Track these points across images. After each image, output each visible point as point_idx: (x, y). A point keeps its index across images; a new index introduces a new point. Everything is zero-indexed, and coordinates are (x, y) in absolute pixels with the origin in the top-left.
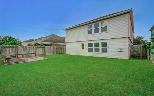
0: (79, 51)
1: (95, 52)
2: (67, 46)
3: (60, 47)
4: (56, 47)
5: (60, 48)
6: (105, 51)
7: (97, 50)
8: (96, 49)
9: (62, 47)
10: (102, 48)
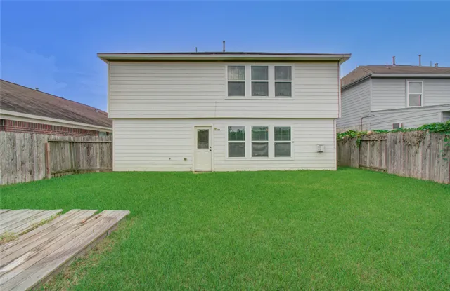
0: (185, 156)
1: (253, 155)
2: (114, 136)
3: (67, 138)
4: (45, 137)
5: (68, 144)
6: (283, 151)
7: (260, 151)
8: (255, 146)
9: (81, 139)
10: (276, 144)
